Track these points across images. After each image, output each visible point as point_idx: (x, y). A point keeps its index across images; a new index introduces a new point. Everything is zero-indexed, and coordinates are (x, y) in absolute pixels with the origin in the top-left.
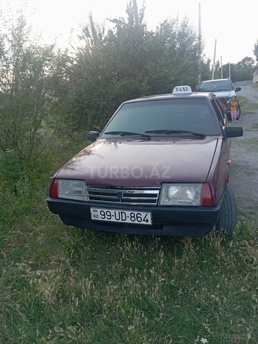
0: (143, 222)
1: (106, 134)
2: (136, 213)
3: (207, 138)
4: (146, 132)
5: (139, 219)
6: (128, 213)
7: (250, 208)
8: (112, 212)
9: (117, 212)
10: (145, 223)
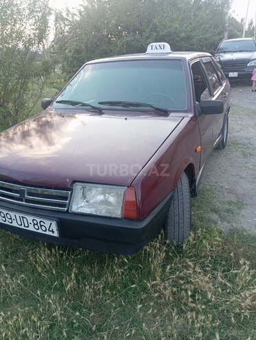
0: (48, 233)
1: (57, 102)
2: (39, 220)
3: (172, 114)
4: (100, 103)
5: (43, 228)
6: (30, 219)
7: (230, 203)
8: (13, 214)
9: (18, 215)
10: (51, 234)
